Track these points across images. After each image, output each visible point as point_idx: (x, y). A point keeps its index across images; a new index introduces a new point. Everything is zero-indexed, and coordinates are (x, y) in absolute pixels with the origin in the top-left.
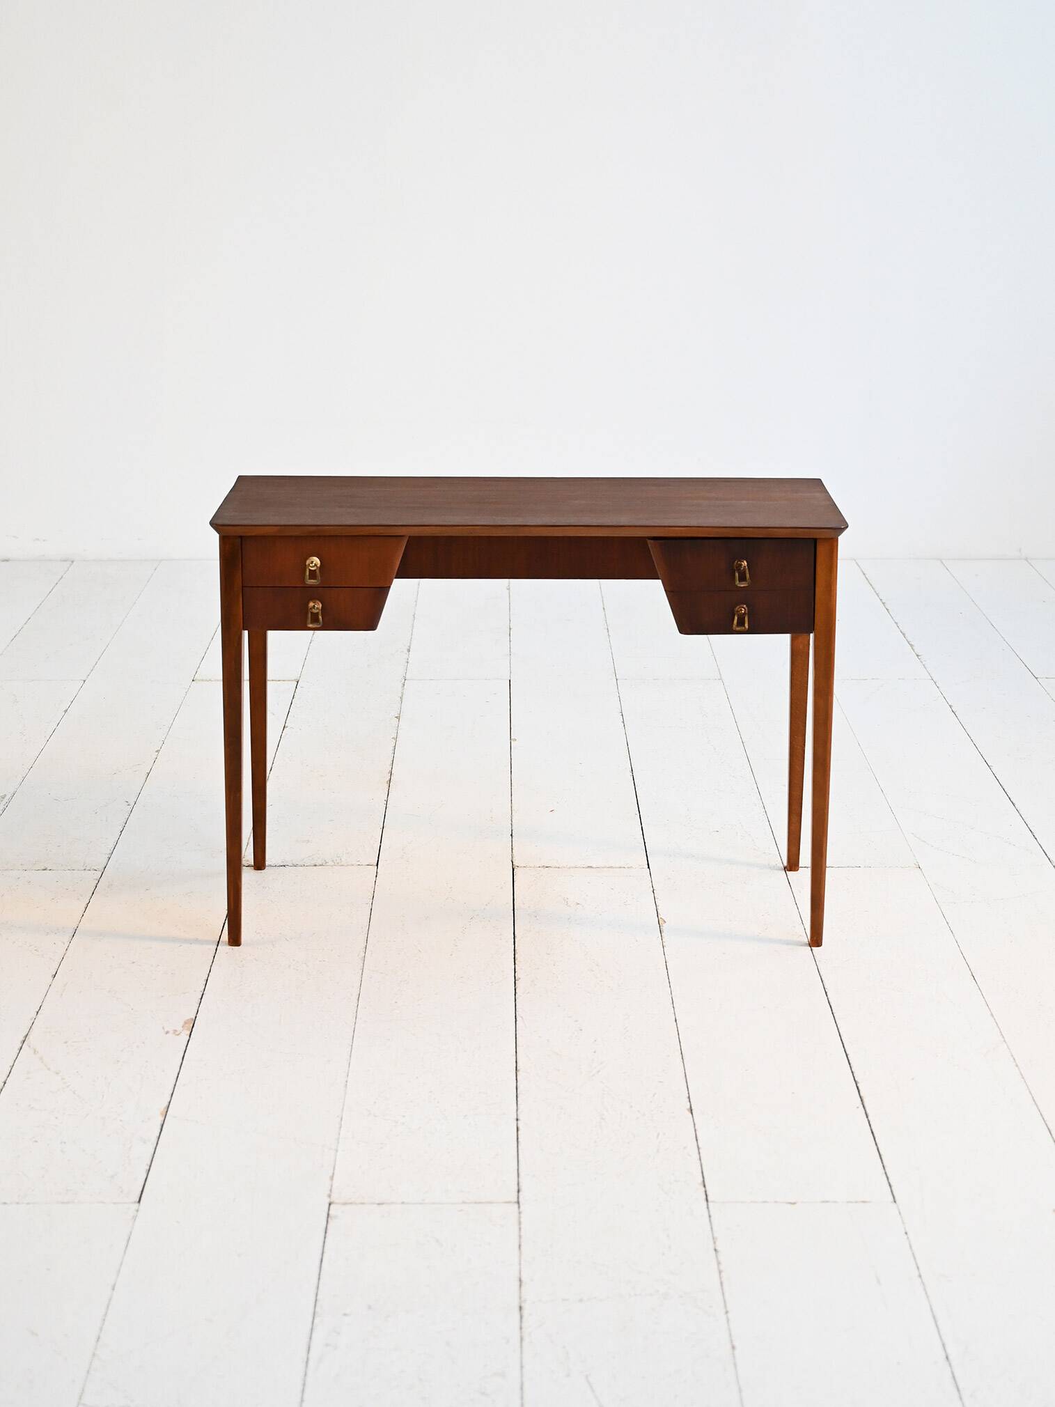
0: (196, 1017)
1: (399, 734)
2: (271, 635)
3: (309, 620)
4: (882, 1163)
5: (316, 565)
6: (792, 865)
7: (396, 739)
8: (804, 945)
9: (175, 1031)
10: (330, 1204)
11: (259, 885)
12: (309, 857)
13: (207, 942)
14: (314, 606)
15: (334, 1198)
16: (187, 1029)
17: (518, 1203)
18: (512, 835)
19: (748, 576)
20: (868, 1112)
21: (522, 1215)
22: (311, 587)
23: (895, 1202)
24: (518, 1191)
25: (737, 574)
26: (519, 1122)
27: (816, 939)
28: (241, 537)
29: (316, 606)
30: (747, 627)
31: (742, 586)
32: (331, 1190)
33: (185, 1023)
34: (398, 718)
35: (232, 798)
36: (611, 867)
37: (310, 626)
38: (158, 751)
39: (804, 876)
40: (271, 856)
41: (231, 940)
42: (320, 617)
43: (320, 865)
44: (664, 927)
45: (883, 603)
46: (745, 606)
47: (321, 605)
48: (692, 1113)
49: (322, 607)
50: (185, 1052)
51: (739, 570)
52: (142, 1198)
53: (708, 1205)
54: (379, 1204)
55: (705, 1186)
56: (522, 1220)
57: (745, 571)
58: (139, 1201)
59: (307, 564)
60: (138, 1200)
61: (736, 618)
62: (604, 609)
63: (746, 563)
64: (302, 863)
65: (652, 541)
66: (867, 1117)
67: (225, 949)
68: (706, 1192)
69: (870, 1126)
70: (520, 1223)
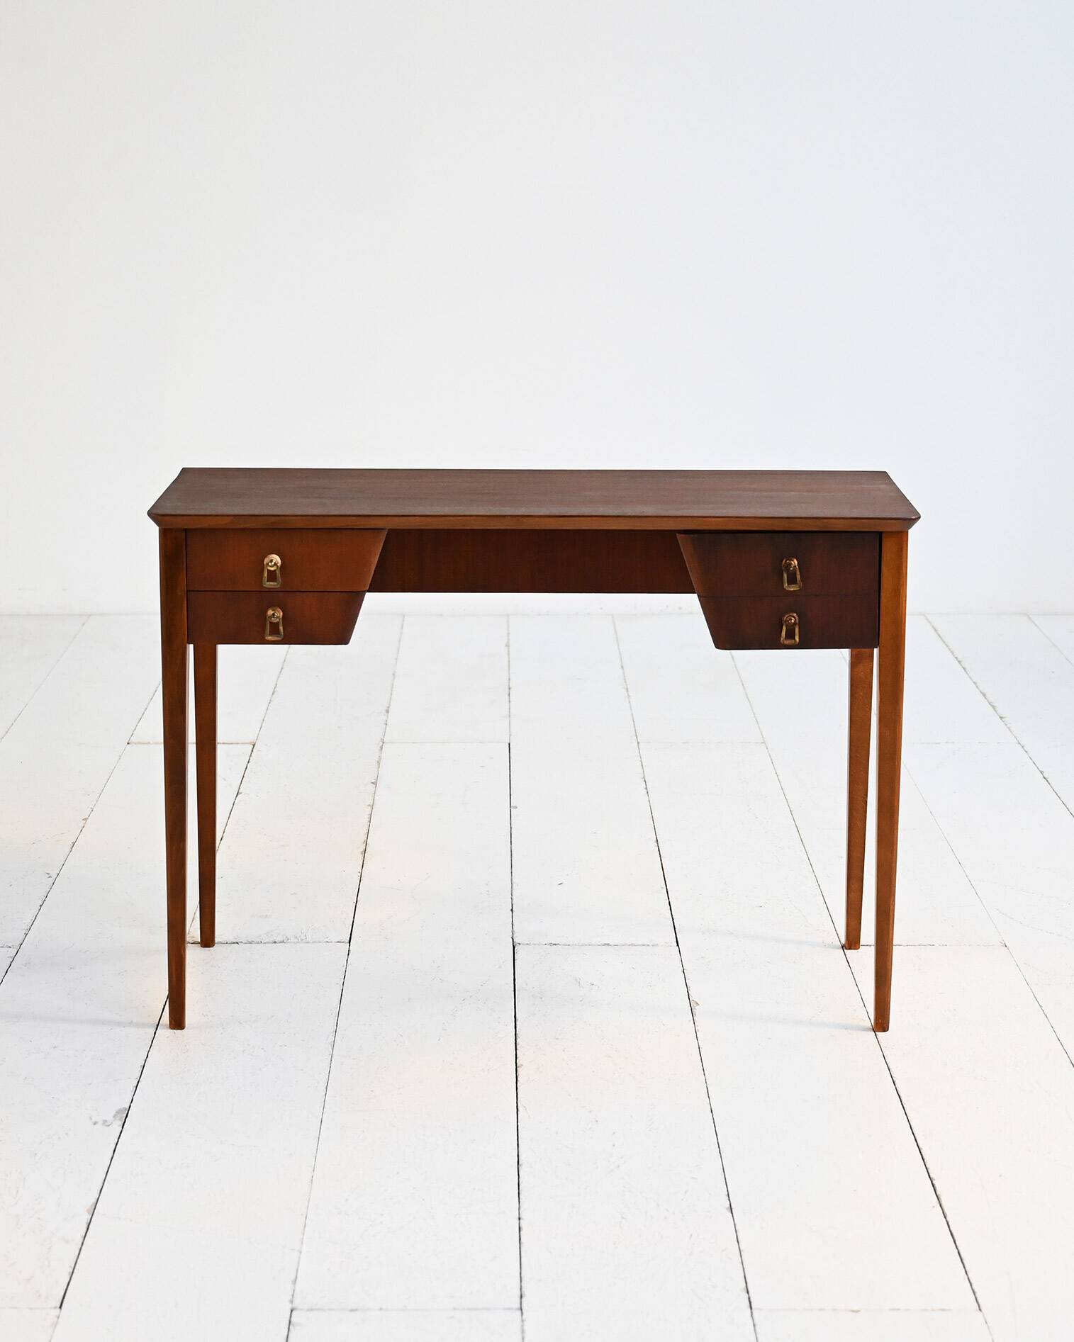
0: (130, 1107)
1: (376, 802)
2: (223, 650)
3: (268, 631)
4: (964, 1267)
5: (275, 564)
6: (852, 941)
7: (372, 806)
8: (868, 1029)
9: (105, 1121)
10: (292, 1311)
11: (207, 963)
12: (268, 933)
13: (144, 1025)
14: (274, 614)
15: (297, 1303)
16: (120, 1120)
17: (521, 1309)
18: (512, 910)
19: (798, 577)
20: (946, 1211)
21: (525, 1323)
22: (270, 591)
23: (980, 1310)
24: (521, 1297)
25: (785, 576)
26: (521, 1221)
27: (881, 1023)
28: (185, 530)
29: (276, 614)
30: (797, 638)
31: (792, 589)
32: (293, 1296)
33: (118, 1112)
34: (375, 783)
35: (174, 848)
36: (632, 945)
37: (270, 638)
38: (84, 819)
39: (866, 956)
40: (222, 930)
41: (173, 1023)
42: (281, 628)
43: (280, 942)
44: (697, 1010)
45: (959, 662)
46: (795, 615)
47: (281, 614)
48: (732, 1213)
49: (283, 616)
50: (117, 1144)
51: (788, 570)
52: (63, 1304)
53: (752, 1313)
54: (352, 1310)
55: (748, 1293)
56: (525, 1328)
57: (795, 573)
58: (60, 1307)
59: (265, 563)
60: (59, 1305)
61: (784, 628)
62: (622, 667)
63: (796, 563)
64: (258, 940)
65: (683, 535)
66: (945, 1217)
67: (165, 1033)
68: (749, 1298)
69: (949, 1227)
70: (523, 1331)
